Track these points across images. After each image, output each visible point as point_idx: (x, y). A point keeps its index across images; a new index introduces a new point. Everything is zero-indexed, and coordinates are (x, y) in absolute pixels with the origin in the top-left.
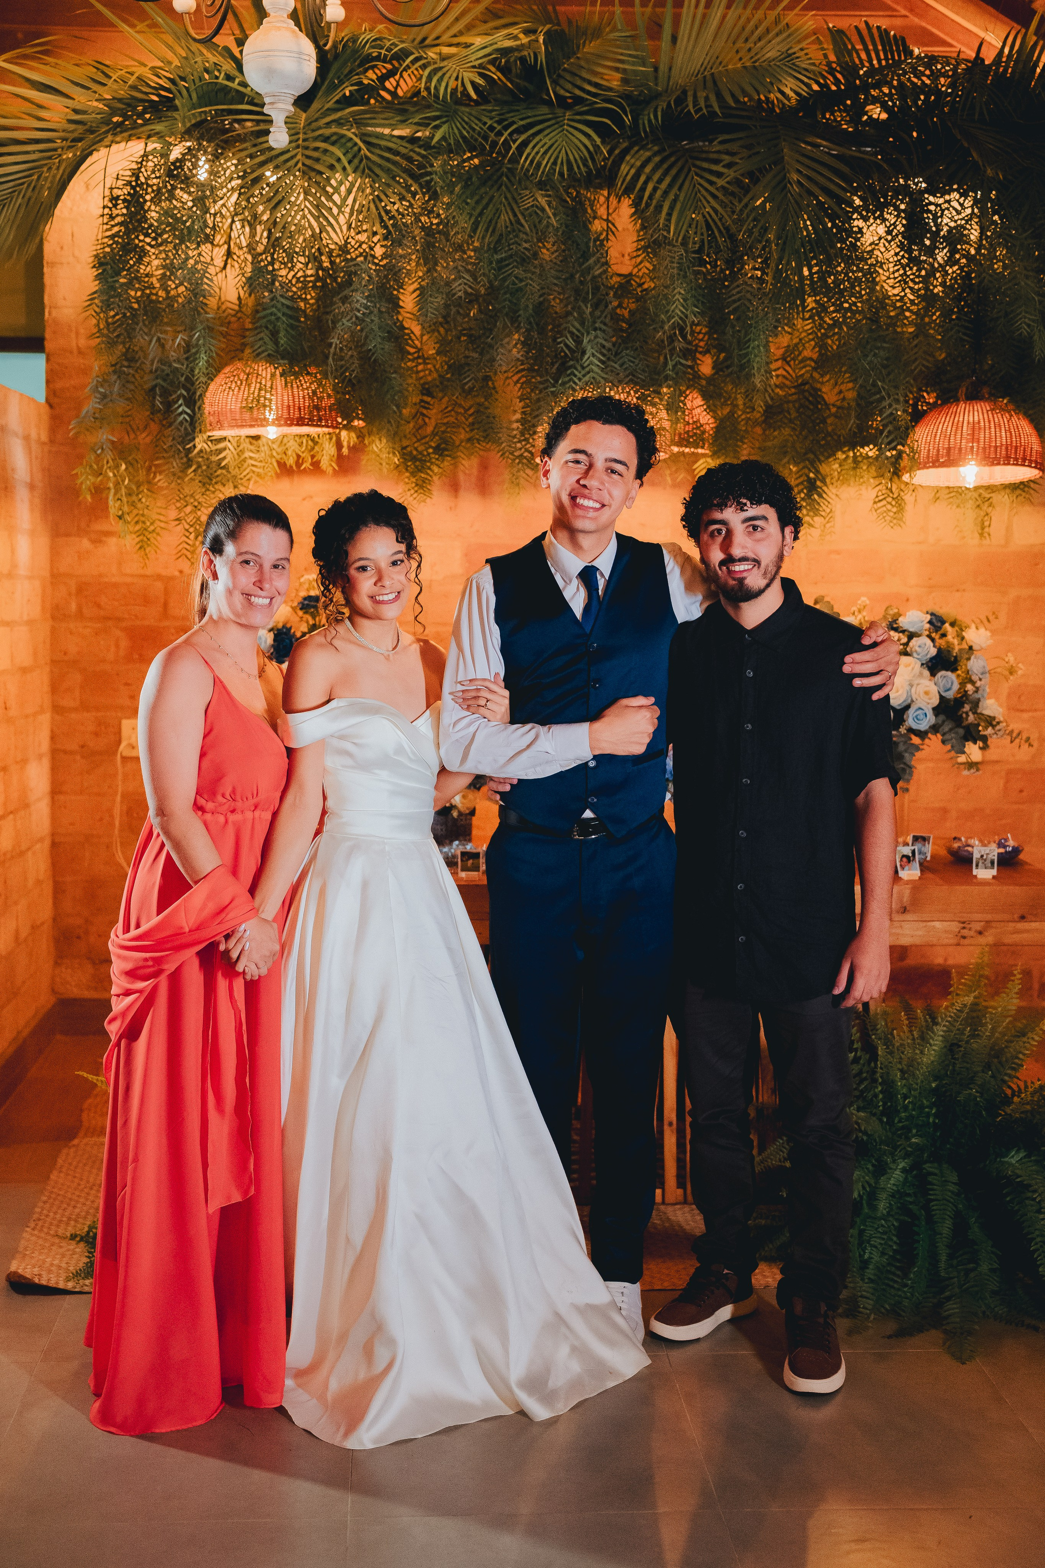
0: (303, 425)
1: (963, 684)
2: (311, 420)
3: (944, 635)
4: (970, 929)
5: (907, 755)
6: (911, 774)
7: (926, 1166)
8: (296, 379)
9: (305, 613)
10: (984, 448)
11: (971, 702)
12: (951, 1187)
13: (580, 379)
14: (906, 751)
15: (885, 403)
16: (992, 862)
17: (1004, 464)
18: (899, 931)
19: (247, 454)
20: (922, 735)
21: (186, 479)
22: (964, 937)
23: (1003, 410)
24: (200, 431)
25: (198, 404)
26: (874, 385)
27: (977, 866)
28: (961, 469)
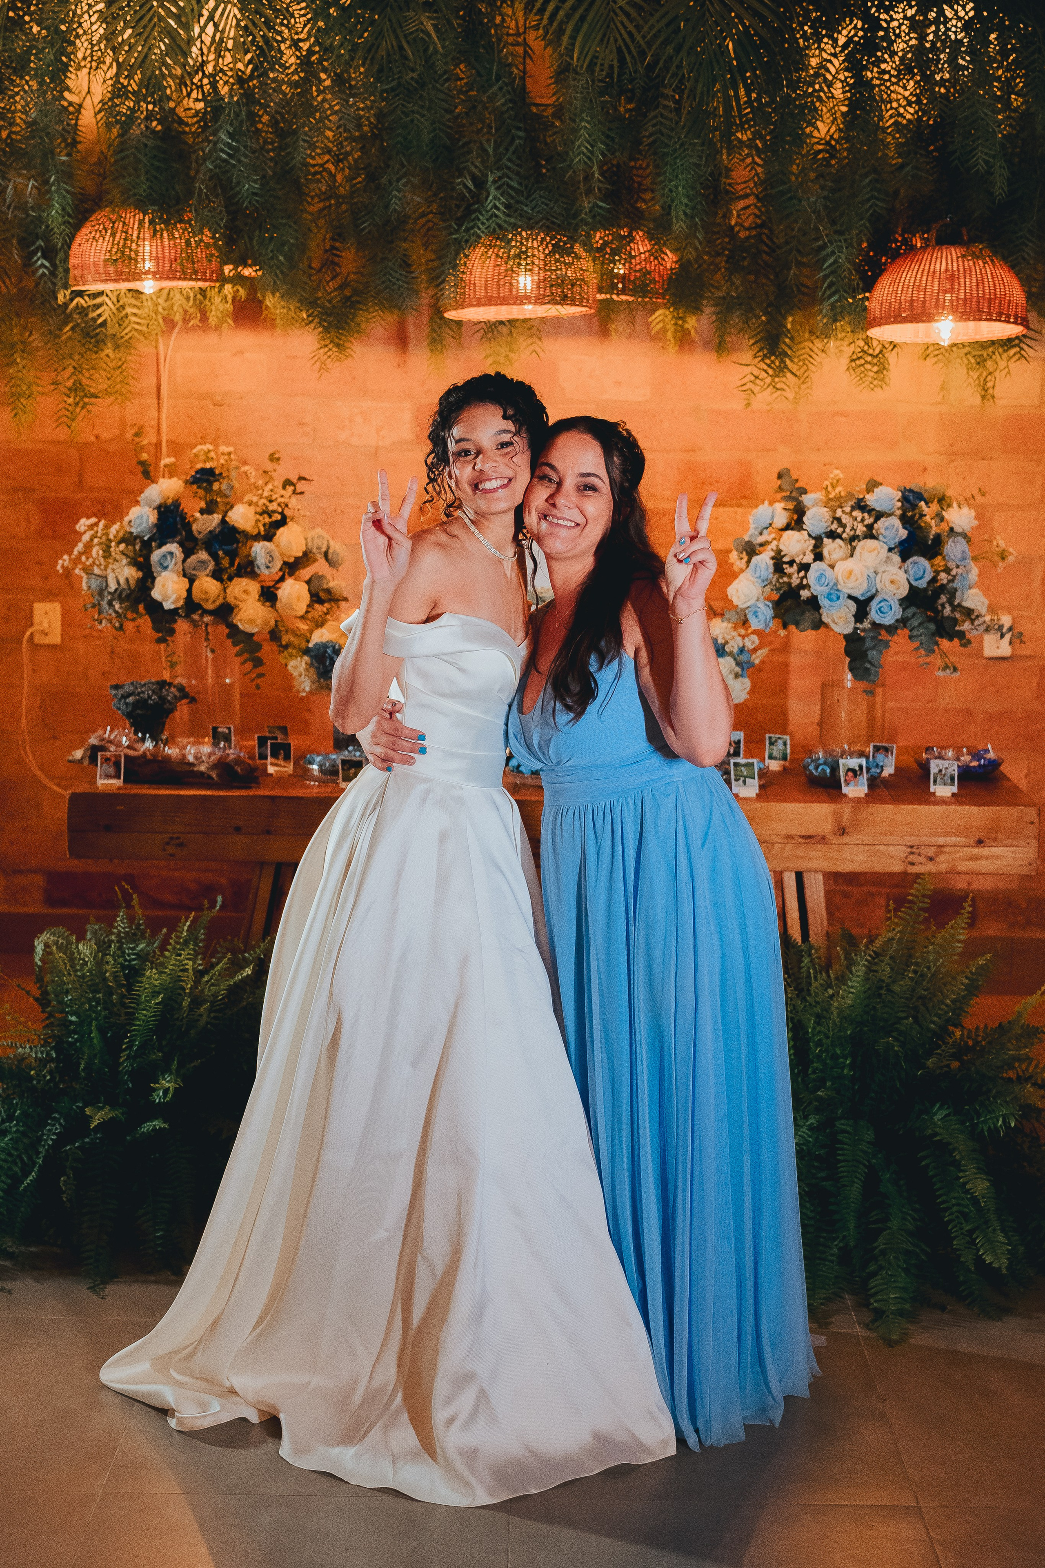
0: (174, 278)
1: (937, 572)
2: (185, 273)
3: (922, 515)
4: (919, 855)
5: (872, 654)
6: (877, 674)
7: (837, 1123)
8: (167, 226)
9: (198, 487)
10: (951, 301)
11: (949, 593)
12: (864, 1146)
13: (483, 224)
14: (874, 648)
15: (829, 250)
16: (952, 778)
17: (975, 320)
18: (837, 855)
19: (129, 310)
20: (891, 629)
21: (63, 338)
22: (912, 864)
23: (978, 258)
24: (66, 286)
25: (61, 255)
26: (817, 229)
27: (935, 781)
28: (935, 325)
